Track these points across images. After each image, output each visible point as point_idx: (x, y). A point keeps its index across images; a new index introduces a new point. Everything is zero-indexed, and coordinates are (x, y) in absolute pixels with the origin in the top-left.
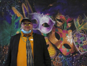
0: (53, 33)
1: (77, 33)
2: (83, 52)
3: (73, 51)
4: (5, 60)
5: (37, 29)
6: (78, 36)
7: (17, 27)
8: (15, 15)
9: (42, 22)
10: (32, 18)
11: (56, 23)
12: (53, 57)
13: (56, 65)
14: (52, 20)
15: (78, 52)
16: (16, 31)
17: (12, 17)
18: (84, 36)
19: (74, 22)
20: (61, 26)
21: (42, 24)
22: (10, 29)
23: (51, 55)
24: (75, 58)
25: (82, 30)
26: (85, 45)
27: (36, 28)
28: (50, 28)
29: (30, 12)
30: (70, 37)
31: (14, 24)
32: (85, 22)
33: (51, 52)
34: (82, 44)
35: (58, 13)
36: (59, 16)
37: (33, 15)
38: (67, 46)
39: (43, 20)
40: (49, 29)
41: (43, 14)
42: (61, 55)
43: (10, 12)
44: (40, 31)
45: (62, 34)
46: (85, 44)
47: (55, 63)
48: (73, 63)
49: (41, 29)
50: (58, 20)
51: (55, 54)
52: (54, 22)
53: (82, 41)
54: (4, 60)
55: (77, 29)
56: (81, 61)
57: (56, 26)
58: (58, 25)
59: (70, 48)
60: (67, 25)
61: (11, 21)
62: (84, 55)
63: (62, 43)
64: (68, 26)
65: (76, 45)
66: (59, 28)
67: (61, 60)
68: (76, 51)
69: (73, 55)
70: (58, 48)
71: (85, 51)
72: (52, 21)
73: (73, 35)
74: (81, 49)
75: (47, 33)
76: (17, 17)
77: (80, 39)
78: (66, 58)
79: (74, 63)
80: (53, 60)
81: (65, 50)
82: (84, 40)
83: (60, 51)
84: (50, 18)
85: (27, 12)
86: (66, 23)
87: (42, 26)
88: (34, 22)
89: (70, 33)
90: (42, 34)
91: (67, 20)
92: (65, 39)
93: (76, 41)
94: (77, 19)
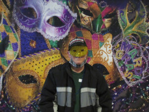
1: (123, 41)
2: (134, 82)
3: (113, 80)
5: (35, 31)
6: (125, 48)
9: (48, 15)
10: (24, 5)
11: (79, 17)
14: (69, 10)
15: (123, 82)
18: (138, 49)
19: (117, 17)
20: (89, 24)
21: (47, 18)
24: (116, 94)
25: (133, 35)
26: (138, 66)
27: (34, 27)
28: (64, 28)
30: (108, 49)
32: (141, 17)
34: (131, 65)
36: (84, 2)
38: (100, 68)
39: (49, 9)
40: (62, 31)
44: (42, 36)
45: (91, 42)
46: (137, 64)
49: (44, 30)
50: (82, 10)
52: (75, 15)
53: (132, 57)
55: (123, 31)
56: (128, 101)
57: (77, 25)
58: (83, 23)
59: (107, 73)
60: (102, 23)
62: (135, 87)
65: (119, 67)
66: (84, 28)
68: (119, 79)
69: (112, 88)
71: (137, 79)
72: (71, 12)
73: (113, 45)
74: (130, 75)
75: (58, 39)
77: (129, 53)
79: (113, 105)
82: (136, 57)
84: (65, 6)
86: (101, 18)
87: (47, 23)
88: (30, 14)
89: (108, 42)
90: (48, 43)
91: (102, 10)
92: (98, 53)
93: (120, 58)
94: (123, 10)
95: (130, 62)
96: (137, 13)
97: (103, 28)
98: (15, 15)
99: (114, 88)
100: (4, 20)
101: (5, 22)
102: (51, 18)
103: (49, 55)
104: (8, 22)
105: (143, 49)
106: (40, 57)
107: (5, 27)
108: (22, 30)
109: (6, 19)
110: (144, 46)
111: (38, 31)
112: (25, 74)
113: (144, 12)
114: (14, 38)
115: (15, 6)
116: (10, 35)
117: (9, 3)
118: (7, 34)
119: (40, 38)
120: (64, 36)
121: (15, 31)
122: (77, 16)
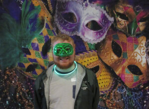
0: (109, 43)
3: (146, 80)
4: (9, 98)
5: (75, 34)
7: (33, 30)
9: (86, 19)
10: (65, 10)
11: (115, 21)
12: (106, 91)
13: (112, 106)
14: (106, 14)
16: (32, 37)
17: (21, 5)
20: (125, 28)
21: (86, 22)
22: (19, 32)
23: (103, 86)
27: (74, 31)
28: (102, 32)
30: (142, 51)
31: (27, 22)
33: (103, 81)
36: (121, 7)
37: (67, 3)
38: (134, 69)
39: (88, 14)
40: (100, 34)
41: (88, 1)
42: (123, 88)
44: (81, 39)
45: (126, 44)
47: (109, 103)
48: (145, 102)
49: (83, 34)
50: (119, 14)
51: (111, 85)
52: (111, 19)
54: (7, 97)
57: (114, 29)
58: (119, 26)
59: (141, 73)
60: (136, 26)
63: (126, 64)
64: (139, 29)
66: (120, 32)
67: (122, 98)
69: (145, 87)
70: (117, 73)
72: (108, 16)
73: (147, 47)
75: (96, 42)
76: (32, 7)
78: (132, 94)
80: (105, 97)
81: (129, 78)
83: (120, 79)
84: (103, 10)
86: (136, 22)
87: (85, 27)
88: (70, 19)
89: (142, 44)
90: (86, 45)
91: (137, 14)
92: (132, 55)
97: (137, 31)
98: (56, 20)
99: (147, 88)
100: (47, 24)
102: (89, 22)
103: (87, 57)
104: (50, 26)
106: (79, 58)
107: (48, 31)
109: (49, 23)
111: (78, 35)
117: (51, 8)
118: (50, 37)
119: (79, 41)
120: (102, 39)
121: (56, 34)
122: (113, 20)
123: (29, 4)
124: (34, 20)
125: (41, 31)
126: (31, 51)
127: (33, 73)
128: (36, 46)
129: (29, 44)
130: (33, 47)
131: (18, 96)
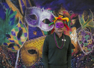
1: (82, 31)
3: (77, 51)
5: (36, 26)
6: (83, 34)
7: (12, 24)
8: (9, 9)
9: (43, 18)
10: (31, 13)
14: (54, 15)
15: (82, 53)
16: (11, 28)
17: (6, 11)
18: (89, 35)
19: (78, 19)
21: (42, 20)
22: (4, 26)
24: (78, 59)
25: (87, 28)
27: (35, 24)
29: (28, 6)
31: (9, 20)
34: (86, 43)
35: (61, 8)
36: (62, 11)
37: (32, 10)
39: (43, 15)
41: (43, 8)
43: (3, 5)
44: (40, 29)
45: (65, 32)
46: (89, 43)
49: (41, 26)
53: (86, 39)
55: (82, 26)
61: (5, 16)
62: (88, 55)
64: (72, 23)
65: (80, 45)
68: (80, 51)
69: (76, 55)
71: (89, 51)
74: (86, 49)
75: (48, 31)
76: (12, 12)
77: (85, 37)
79: (77, 65)
82: (89, 39)
84: (52, 13)
85: (25, 6)
87: (42, 22)
88: (33, 18)
89: (74, 31)
90: (43, 32)
91: (70, 15)
93: (81, 40)
94: (82, 15)
95: (86, 42)
96: (89, 16)
97: (71, 24)
98: (25, 19)
100: (20, 21)
101: (21, 22)
102: (44, 20)
105: (92, 35)
106: (39, 40)
107: (21, 24)
108: (29, 26)
110: (93, 33)
111: (38, 27)
112: (31, 49)
113: (92, 16)
114: (25, 30)
115: (26, 14)
116: (23, 29)
117: (23, 12)
118: (22, 28)
119: (39, 30)
120: (51, 29)
121: (26, 26)
123: (10, 10)
124: (13, 19)
125: (17, 25)
126: (11, 36)
127: (12, 48)
128: (14, 33)
129: (10, 32)
130: (12, 33)
131: (3, 62)
